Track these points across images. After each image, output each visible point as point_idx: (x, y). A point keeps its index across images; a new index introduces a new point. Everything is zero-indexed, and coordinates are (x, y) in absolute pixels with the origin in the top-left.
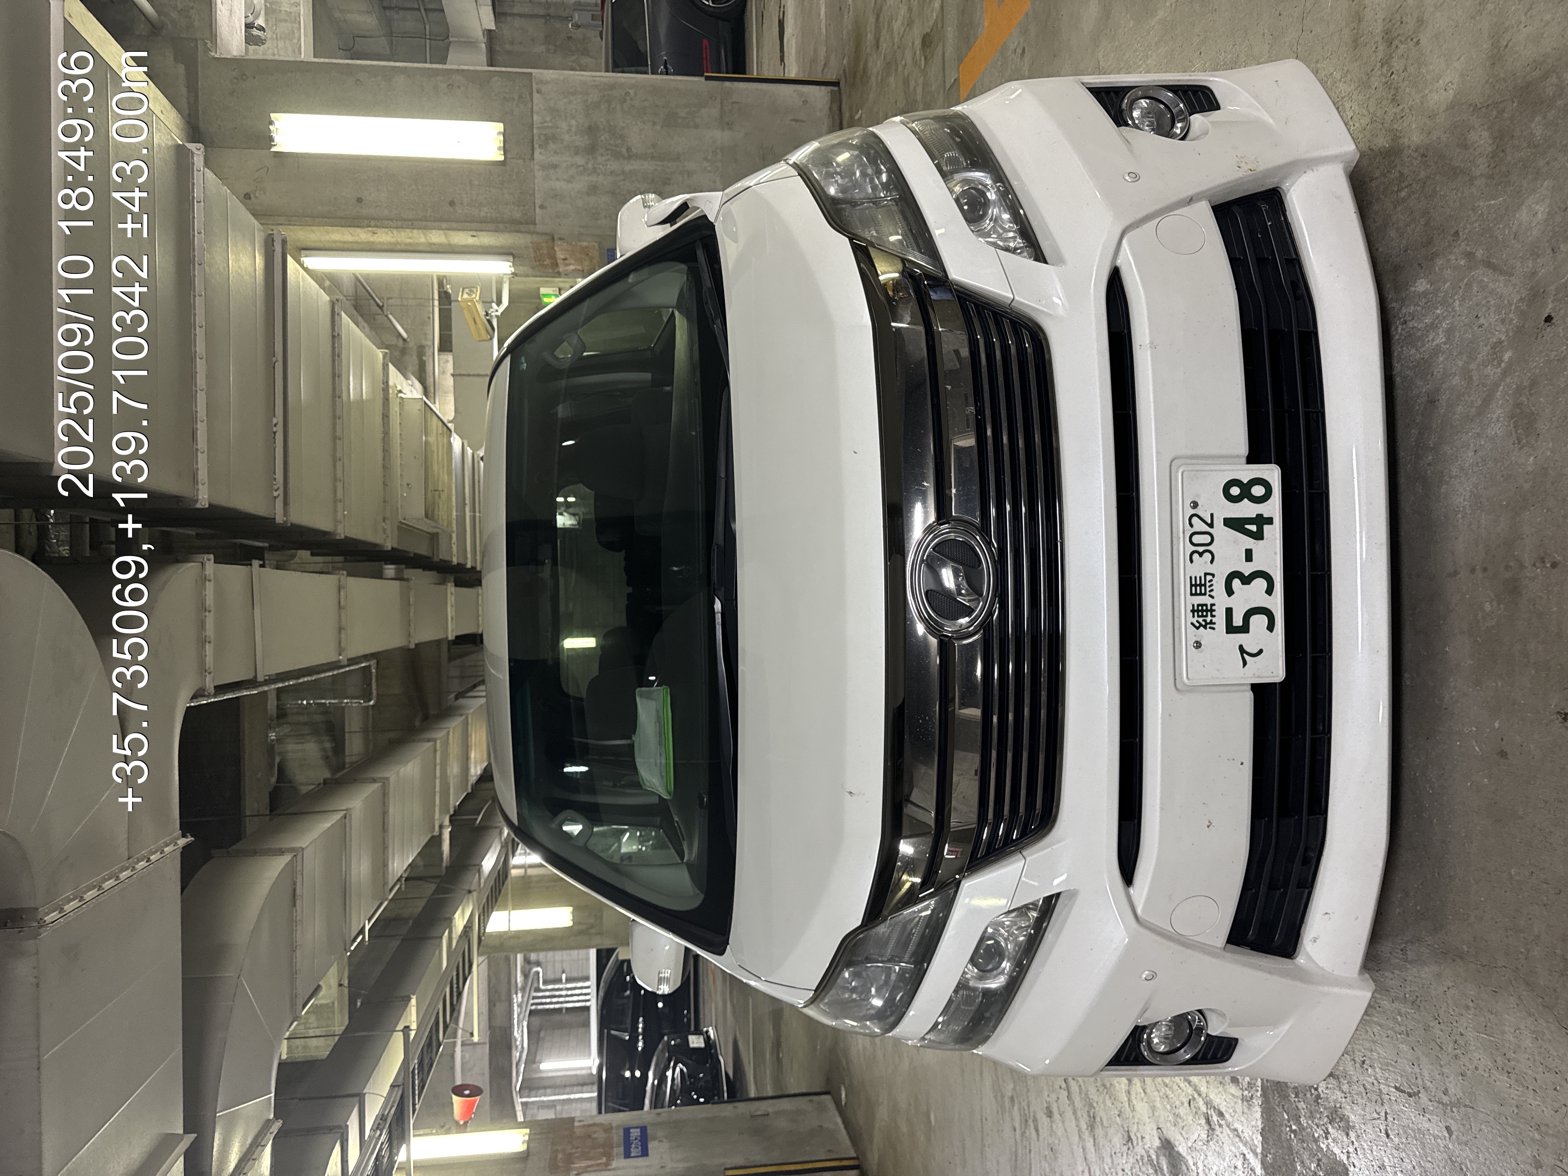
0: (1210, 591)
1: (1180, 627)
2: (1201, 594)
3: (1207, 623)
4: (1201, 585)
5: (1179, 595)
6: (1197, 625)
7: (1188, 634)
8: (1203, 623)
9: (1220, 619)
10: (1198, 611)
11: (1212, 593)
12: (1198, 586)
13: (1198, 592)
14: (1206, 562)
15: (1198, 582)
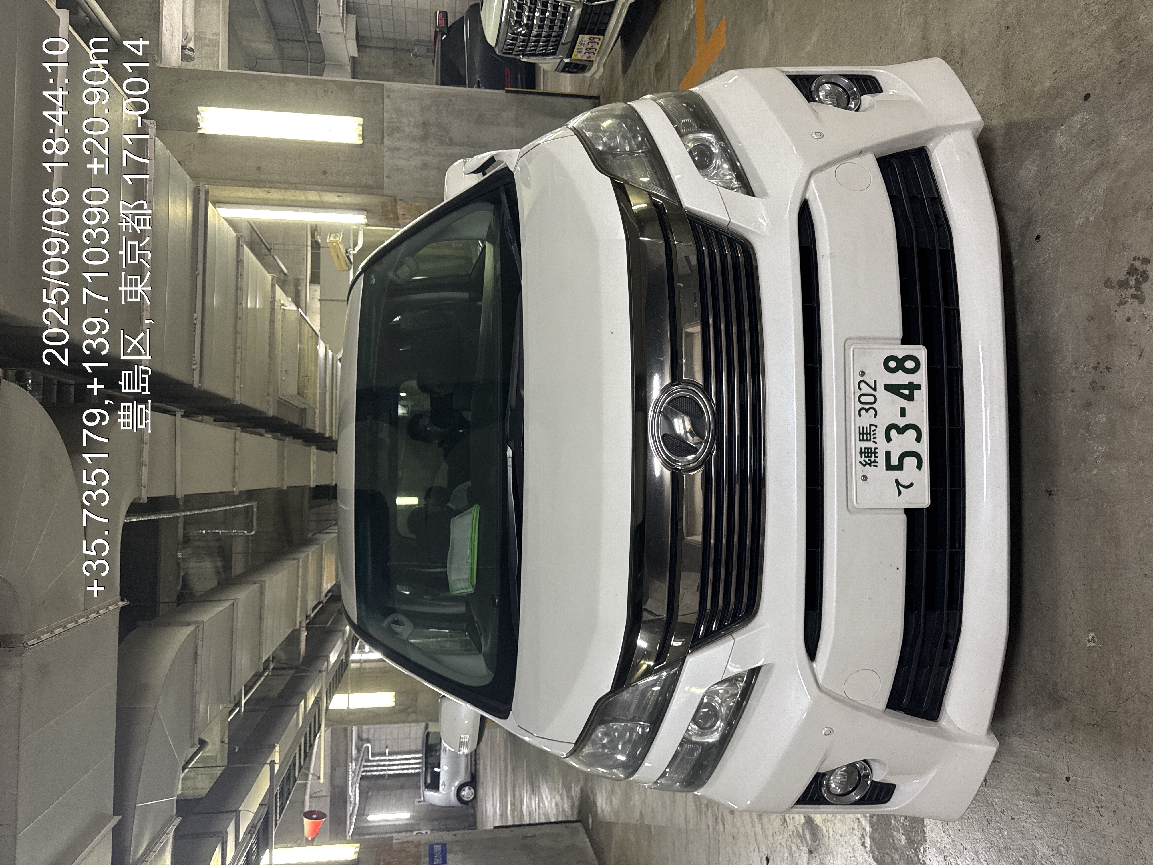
0: (875, 438)
1: (851, 464)
2: (867, 440)
3: (871, 462)
4: (867, 434)
5: (851, 440)
6: (864, 463)
7: (857, 469)
8: (869, 462)
9: (881, 459)
10: (865, 453)
11: (875, 440)
12: (865, 434)
13: (865, 438)
14: (871, 417)
15: (865, 431)
